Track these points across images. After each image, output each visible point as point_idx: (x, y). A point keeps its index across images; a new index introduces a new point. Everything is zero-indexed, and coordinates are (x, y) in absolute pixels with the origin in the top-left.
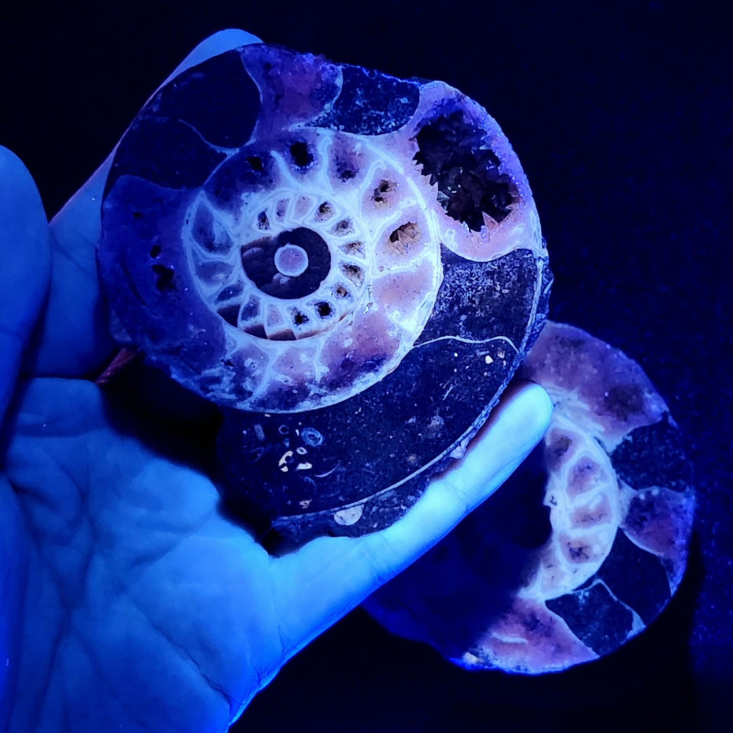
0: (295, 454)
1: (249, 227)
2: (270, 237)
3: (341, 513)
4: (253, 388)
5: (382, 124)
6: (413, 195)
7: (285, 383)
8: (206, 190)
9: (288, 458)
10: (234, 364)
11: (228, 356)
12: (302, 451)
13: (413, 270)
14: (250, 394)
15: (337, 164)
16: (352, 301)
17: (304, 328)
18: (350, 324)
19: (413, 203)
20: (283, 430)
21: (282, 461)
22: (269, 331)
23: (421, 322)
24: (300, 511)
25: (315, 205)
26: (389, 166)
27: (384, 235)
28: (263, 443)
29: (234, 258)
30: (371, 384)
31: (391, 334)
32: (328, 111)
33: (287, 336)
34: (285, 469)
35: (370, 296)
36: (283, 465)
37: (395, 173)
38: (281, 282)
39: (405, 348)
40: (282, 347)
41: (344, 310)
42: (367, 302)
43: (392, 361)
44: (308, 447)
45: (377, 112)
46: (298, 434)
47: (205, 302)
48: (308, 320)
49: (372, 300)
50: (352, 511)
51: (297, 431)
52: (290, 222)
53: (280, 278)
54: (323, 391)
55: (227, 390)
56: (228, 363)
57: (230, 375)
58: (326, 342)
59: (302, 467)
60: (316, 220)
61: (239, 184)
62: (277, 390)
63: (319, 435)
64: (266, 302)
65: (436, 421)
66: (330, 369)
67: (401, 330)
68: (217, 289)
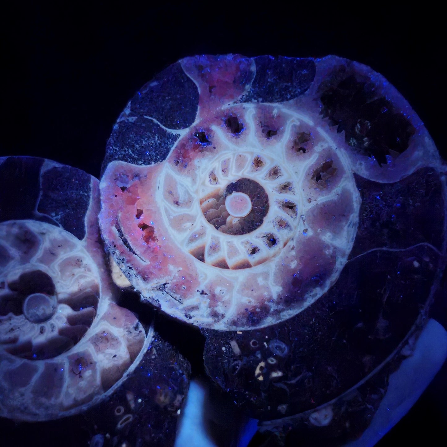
0: (267, 364)
1: (203, 184)
2: (219, 190)
3: (315, 415)
4: (225, 311)
5: (290, 92)
6: (324, 140)
7: (250, 304)
8: (170, 162)
9: (261, 368)
10: (207, 293)
11: (202, 287)
12: (272, 361)
13: (335, 198)
14: (223, 316)
15: (262, 127)
16: (291, 229)
17: (257, 257)
18: (293, 248)
19: (326, 146)
20: (254, 344)
21: (258, 371)
22: (230, 263)
23: (350, 240)
24: (280, 415)
25: (250, 159)
26: (301, 121)
27: (308, 174)
28: (240, 357)
29: (196, 210)
30: (319, 296)
31: (327, 252)
32: (249, 90)
33: (245, 265)
34: (261, 378)
35: (304, 224)
36: (259, 376)
37: (307, 126)
38: (233, 223)
39: (341, 263)
40: (243, 274)
41: (286, 238)
42: (303, 228)
43: (333, 275)
44: (276, 357)
45: (286, 84)
46: (267, 346)
47: (179, 246)
48: (259, 250)
49: (307, 227)
50: (324, 412)
51: (265, 344)
52: (233, 176)
53: (232, 219)
54: (281, 307)
55: (205, 314)
56: (203, 293)
57: (205, 302)
58: (276, 266)
59: (274, 375)
60: (252, 171)
61: (192, 154)
62: (243, 310)
63: (283, 346)
64: (224, 239)
65: (381, 324)
66: (283, 288)
67: (335, 248)
68: (186, 235)
